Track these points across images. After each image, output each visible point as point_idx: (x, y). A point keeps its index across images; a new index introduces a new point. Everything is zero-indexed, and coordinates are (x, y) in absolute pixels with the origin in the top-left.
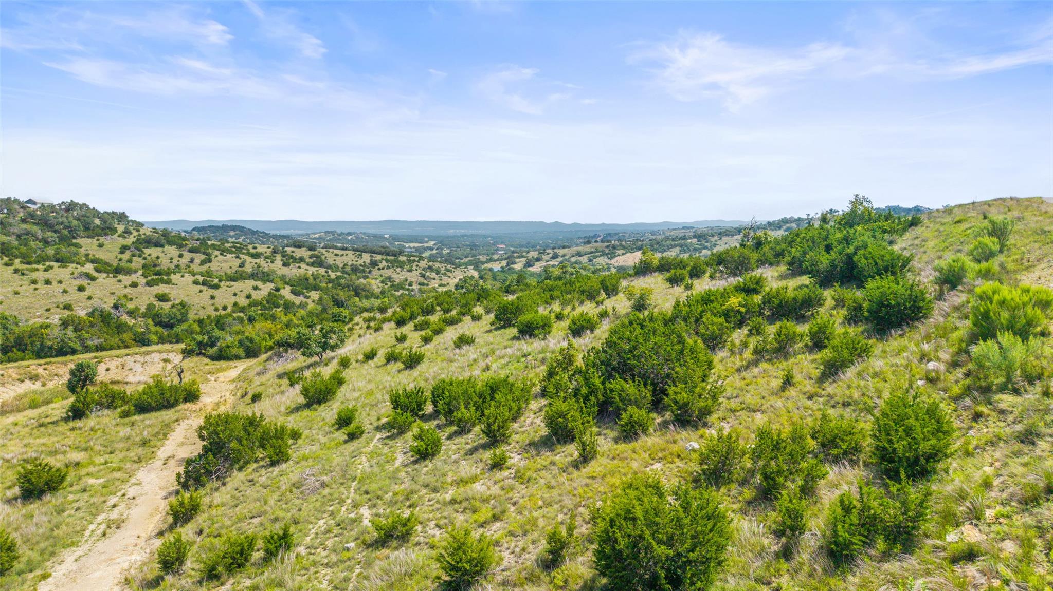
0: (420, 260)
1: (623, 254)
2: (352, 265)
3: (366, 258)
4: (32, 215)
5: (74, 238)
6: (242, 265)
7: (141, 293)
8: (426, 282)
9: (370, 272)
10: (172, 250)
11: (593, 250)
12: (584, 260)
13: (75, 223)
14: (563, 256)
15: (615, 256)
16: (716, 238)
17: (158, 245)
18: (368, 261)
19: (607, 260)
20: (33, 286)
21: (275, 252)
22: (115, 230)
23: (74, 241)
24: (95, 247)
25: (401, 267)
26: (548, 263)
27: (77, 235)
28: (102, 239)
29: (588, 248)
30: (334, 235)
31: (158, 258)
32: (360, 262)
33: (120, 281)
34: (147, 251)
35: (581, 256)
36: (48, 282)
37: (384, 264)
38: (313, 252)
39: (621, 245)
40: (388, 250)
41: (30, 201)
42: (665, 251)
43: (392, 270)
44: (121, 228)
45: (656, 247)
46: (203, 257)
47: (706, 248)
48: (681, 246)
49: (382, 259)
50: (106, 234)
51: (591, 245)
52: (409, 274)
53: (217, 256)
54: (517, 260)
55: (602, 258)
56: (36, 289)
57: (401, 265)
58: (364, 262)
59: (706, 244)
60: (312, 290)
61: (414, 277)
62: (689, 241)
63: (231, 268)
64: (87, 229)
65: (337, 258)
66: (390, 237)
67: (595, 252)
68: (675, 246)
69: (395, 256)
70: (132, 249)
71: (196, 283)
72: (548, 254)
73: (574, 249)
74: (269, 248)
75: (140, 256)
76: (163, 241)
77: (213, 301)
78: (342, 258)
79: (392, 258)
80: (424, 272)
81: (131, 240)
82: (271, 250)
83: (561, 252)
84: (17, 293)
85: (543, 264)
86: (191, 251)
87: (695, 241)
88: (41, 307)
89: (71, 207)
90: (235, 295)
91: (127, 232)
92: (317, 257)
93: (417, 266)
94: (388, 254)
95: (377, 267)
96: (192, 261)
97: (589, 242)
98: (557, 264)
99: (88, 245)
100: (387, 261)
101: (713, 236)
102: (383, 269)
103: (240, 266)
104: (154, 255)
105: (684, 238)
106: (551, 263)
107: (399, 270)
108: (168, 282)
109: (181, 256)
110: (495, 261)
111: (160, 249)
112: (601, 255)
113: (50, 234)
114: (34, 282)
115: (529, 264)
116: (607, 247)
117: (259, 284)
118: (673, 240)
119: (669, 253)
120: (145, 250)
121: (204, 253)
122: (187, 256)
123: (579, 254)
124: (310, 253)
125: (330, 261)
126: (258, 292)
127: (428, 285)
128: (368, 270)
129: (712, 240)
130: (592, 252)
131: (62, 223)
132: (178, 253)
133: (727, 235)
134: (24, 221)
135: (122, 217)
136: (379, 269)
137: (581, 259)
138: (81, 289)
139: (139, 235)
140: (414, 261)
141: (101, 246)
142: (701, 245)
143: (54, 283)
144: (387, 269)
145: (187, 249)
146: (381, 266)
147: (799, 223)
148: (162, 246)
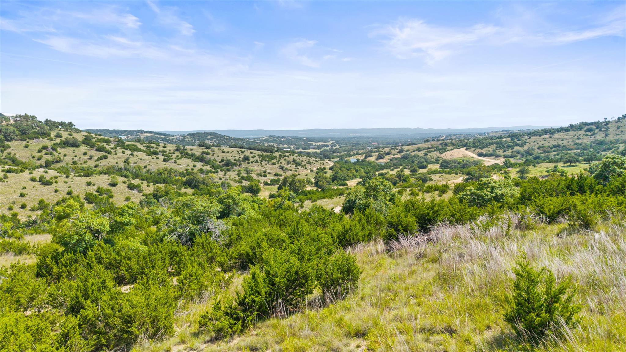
0: (290, 155)
1: (451, 150)
2: (227, 160)
9: (240, 165)
11: (430, 146)
12: (421, 154)
14: (408, 151)
15: (445, 151)
16: (526, 137)
19: (438, 154)
21: (177, 150)
23: (7, 143)
25: (268, 161)
26: (394, 156)
27: (11, 138)
29: (426, 145)
30: (274, 138)
31: (65, 155)
34: (61, 150)
37: (257, 158)
38: (206, 150)
39: (451, 143)
42: (484, 147)
43: (259, 163)
45: (477, 144)
47: (517, 145)
48: (497, 143)
51: (429, 143)
52: (272, 166)
53: (116, 154)
54: (373, 154)
55: (435, 152)
57: (271, 159)
58: (240, 157)
59: (518, 142)
61: (274, 169)
62: (504, 139)
63: (117, 163)
64: (22, 134)
65: (221, 154)
66: (306, 139)
67: (431, 148)
68: (492, 144)
69: (272, 152)
70: (50, 149)
72: (397, 149)
73: (415, 147)
74: (176, 147)
76: (82, 143)
78: (227, 154)
79: (268, 154)
80: (286, 165)
81: (55, 142)
82: (176, 148)
83: (406, 148)
85: (391, 156)
87: (509, 139)
93: (285, 160)
94: (266, 151)
95: (247, 161)
96: (91, 158)
97: (428, 141)
99: (16, 146)
100: (261, 156)
101: (524, 135)
102: (252, 162)
103: (125, 162)
105: (501, 137)
106: (396, 156)
107: (265, 163)
109: (85, 154)
110: (361, 154)
111: (74, 148)
112: (435, 151)
115: (380, 157)
116: (441, 144)
118: (492, 139)
119: (487, 149)
120: (59, 150)
123: (419, 150)
128: (238, 163)
129: (523, 139)
130: (429, 148)
132: (85, 151)
133: (536, 135)
136: (248, 163)
140: (285, 156)
141: (26, 147)
142: (513, 143)
144: (255, 162)
145: (95, 148)
146: (251, 160)
147: (598, 125)
148: (77, 146)
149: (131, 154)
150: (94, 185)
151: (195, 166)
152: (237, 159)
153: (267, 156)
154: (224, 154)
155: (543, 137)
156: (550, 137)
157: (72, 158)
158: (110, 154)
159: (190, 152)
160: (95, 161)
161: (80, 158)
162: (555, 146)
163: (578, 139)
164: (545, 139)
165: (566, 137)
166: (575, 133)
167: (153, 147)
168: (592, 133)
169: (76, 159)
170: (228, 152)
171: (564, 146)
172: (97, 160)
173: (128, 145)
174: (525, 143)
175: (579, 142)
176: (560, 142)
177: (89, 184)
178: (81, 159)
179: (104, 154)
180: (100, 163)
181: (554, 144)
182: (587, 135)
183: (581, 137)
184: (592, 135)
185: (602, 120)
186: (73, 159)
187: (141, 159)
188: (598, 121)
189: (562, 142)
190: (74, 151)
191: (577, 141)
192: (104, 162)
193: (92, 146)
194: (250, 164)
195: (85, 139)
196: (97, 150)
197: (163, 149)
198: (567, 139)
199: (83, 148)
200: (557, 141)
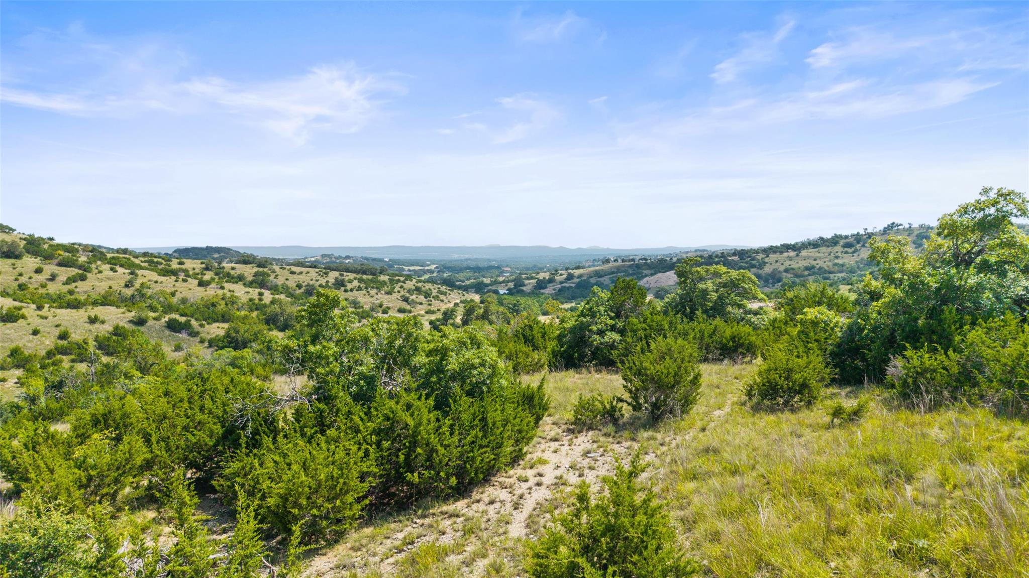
0: (406, 279)
1: (652, 275)
2: (308, 285)
3: (333, 276)
8: (408, 307)
12: (606, 281)
14: (580, 277)
15: (643, 277)
18: (332, 281)
21: (207, 269)
25: (377, 288)
26: (563, 285)
30: (331, 258)
32: (323, 281)
35: (601, 276)
37: (356, 283)
40: (365, 268)
43: (364, 292)
49: (355, 279)
52: (386, 297)
53: (100, 272)
54: (526, 282)
57: (379, 286)
58: (328, 282)
59: (754, 262)
60: (217, 321)
61: (393, 301)
62: (730, 258)
63: (110, 288)
65: (291, 277)
66: (389, 261)
72: (561, 275)
73: (591, 270)
74: (202, 263)
78: (301, 276)
79: (370, 277)
80: (408, 295)
82: (204, 266)
83: (577, 272)
85: (557, 286)
87: (736, 258)
92: (264, 275)
93: (401, 287)
94: (364, 273)
95: (343, 289)
97: (606, 262)
98: (573, 285)
100: (360, 280)
102: (352, 290)
103: (127, 286)
105: (723, 256)
106: (566, 285)
107: (373, 292)
109: (38, 271)
111: (13, 261)
125: (280, 281)
127: (410, 312)
129: (758, 257)
132: (37, 266)
133: (775, 252)
136: (346, 291)
137: (602, 280)
140: (399, 281)
142: (746, 263)
144: (357, 290)
145: (56, 261)
146: (349, 286)
147: (858, 238)
148: (18, 257)
149: (132, 273)
150: (103, 322)
151: (261, 294)
152: (324, 284)
153: (371, 281)
154: (295, 276)
155: (786, 254)
156: (798, 255)
157: (14, 278)
158: (89, 272)
159: (232, 272)
160: (64, 284)
161: (30, 278)
162: (807, 268)
163: (837, 257)
164: (790, 259)
165: (818, 255)
166: (829, 249)
167: (161, 263)
168: (853, 249)
169: (23, 280)
170: (301, 273)
171: (820, 268)
172: (67, 283)
173: (113, 258)
174: (765, 263)
175: (840, 261)
176: (814, 263)
177: (93, 321)
178: (33, 280)
179: (76, 271)
180: (76, 287)
181: (805, 265)
182: (846, 253)
183: (839, 254)
184: (854, 252)
185: (862, 232)
186: (16, 280)
187: (156, 282)
188: (858, 233)
189: (816, 262)
190: (14, 264)
191: (836, 261)
192: (82, 286)
193: (48, 257)
194: (349, 293)
195: (28, 244)
196: (60, 264)
197: (180, 266)
198: (820, 258)
199: (30, 262)
200: (809, 261)
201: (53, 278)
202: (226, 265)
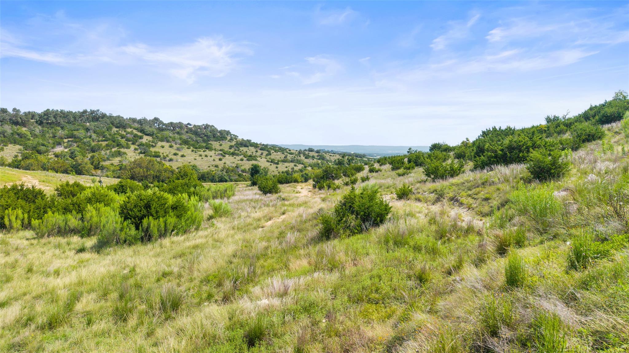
4: (191, 130)
5: (209, 141)
6: (286, 157)
7: (245, 163)
10: (252, 149)
13: (209, 134)
17: (246, 146)
20: (201, 157)
21: (300, 153)
22: (226, 138)
23: (209, 142)
24: (218, 146)
28: (221, 142)
31: (246, 152)
33: (235, 158)
34: (241, 149)
36: (206, 156)
41: (189, 124)
44: (229, 138)
46: (267, 152)
50: (223, 140)
56: (202, 158)
63: (281, 157)
64: (214, 137)
69: (361, 158)
70: (235, 147)
71: (268, 161)
75: (238, 151)
76: (248, 144)
77: (277, 169)
81: (233, 143)
84: (195, 159)
86: (260, 149)
88: (206, 165)
89: (207, 126)
90: (286, 167)
91: (231, 140)
92: (320, 156)
99: (215, 144)
104: (245, 151)
108: (256, 160)
109: (257, 151)
111: (247, 148)
113: (199, 138)
114: (201, 156)
117: (297, 165)
121: (267, 151)
122: (260, 152)
124: (317, 154)
126: (296, 167)
131: (204, 134)
132: (255, 150)
134: (187, 132)
135: (228, 133)
138: (220, 160)
139: (237, 141)
141: (221, 145)
143: (209, 157)
149: (283, 153)
170: (334, 156)
193: (256, 147)
201: (262, 154)
202: (307, 152)
